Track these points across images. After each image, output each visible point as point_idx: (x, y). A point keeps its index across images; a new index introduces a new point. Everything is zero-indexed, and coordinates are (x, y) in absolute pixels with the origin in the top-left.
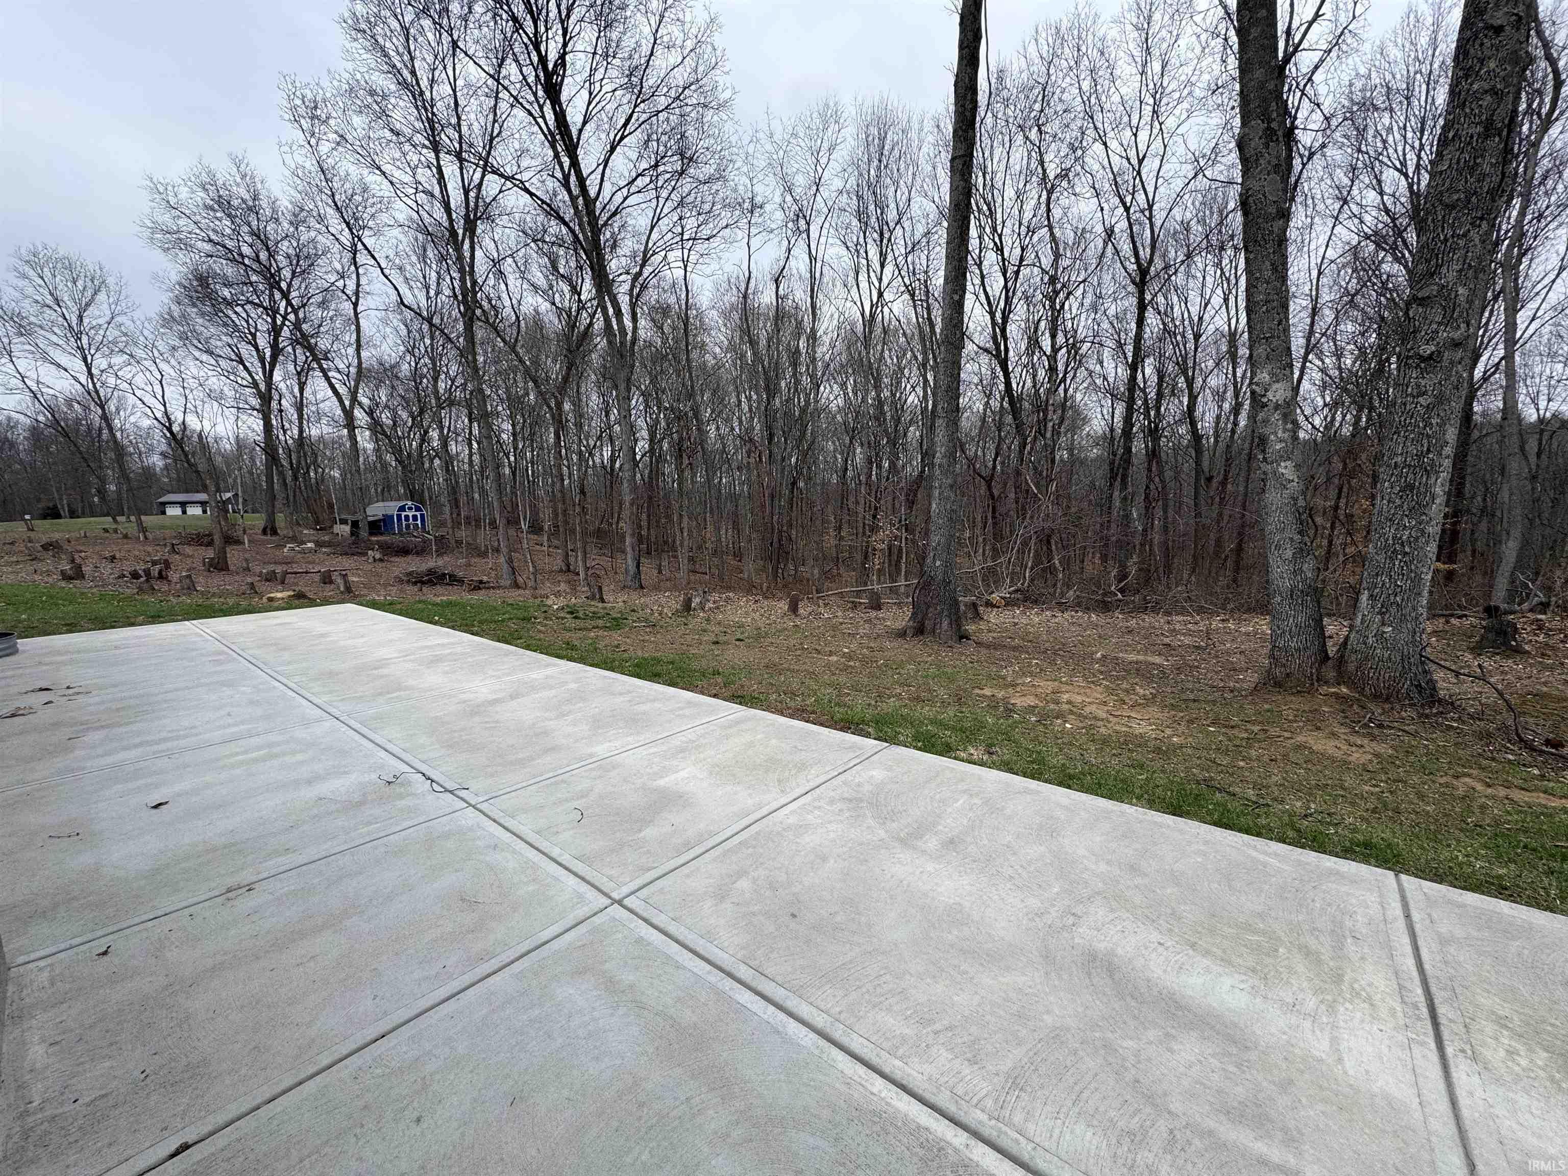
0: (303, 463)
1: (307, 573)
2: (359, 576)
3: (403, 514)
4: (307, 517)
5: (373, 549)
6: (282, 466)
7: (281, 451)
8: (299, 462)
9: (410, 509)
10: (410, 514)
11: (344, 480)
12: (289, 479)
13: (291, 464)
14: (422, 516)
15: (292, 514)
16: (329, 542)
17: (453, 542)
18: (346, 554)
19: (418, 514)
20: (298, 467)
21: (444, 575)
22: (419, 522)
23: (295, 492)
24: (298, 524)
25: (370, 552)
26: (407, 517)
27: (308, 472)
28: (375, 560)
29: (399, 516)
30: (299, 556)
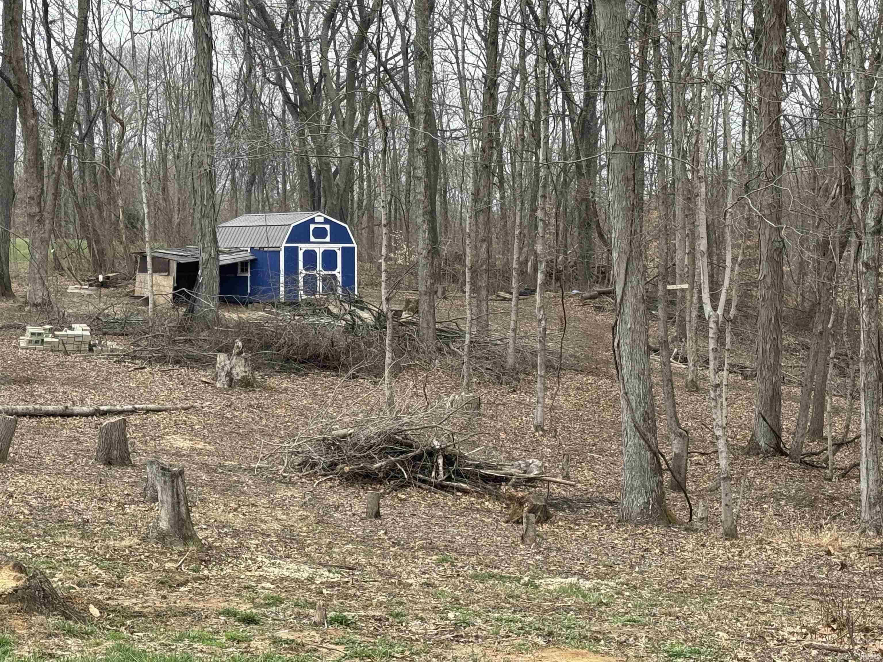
0: (80, 108)
1: (65, 415)
2: (193, 434)
3: (303, 247)
4: (78, 250)
5: (227, 350)
6: (36, 114)
7: (37, 80)
8: (72, 110)
9: (320, 233)
10: (319, 249)
11: (163, 160)
12: (47, 151)
13: (56, 110)
14: (348, 253)
15: (45, 242)
16: (125, 322)
17: (429, 334)
18: (162, 360)
19: (337, 247)
20: (70, 120)
21: (432, 453)
22: (338, 272)
23: (57, 181)
24: (58, 267)
25: (221, 358)
26: (310, 256)
27: (89, 135)
28: (231, 383)
29: (291, 254)
30: (52, 360)
